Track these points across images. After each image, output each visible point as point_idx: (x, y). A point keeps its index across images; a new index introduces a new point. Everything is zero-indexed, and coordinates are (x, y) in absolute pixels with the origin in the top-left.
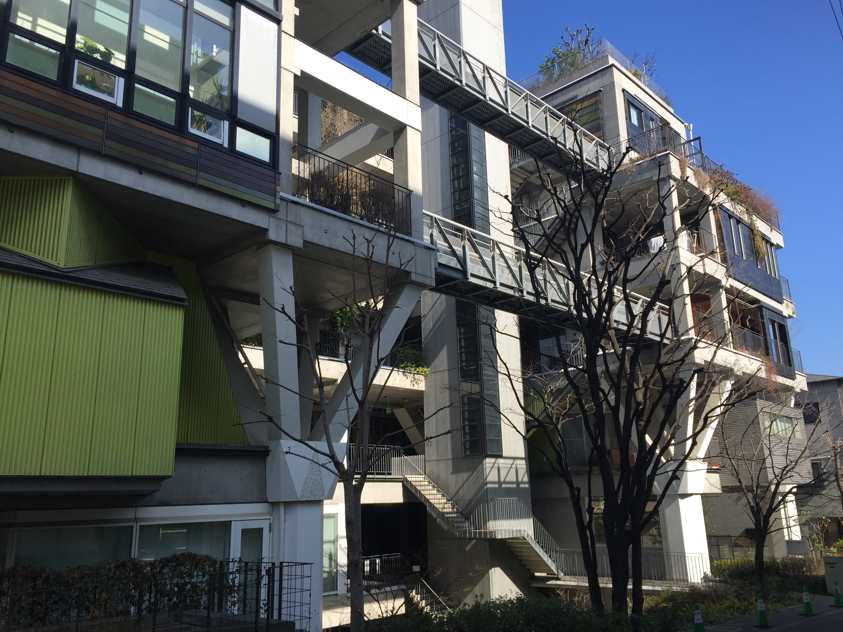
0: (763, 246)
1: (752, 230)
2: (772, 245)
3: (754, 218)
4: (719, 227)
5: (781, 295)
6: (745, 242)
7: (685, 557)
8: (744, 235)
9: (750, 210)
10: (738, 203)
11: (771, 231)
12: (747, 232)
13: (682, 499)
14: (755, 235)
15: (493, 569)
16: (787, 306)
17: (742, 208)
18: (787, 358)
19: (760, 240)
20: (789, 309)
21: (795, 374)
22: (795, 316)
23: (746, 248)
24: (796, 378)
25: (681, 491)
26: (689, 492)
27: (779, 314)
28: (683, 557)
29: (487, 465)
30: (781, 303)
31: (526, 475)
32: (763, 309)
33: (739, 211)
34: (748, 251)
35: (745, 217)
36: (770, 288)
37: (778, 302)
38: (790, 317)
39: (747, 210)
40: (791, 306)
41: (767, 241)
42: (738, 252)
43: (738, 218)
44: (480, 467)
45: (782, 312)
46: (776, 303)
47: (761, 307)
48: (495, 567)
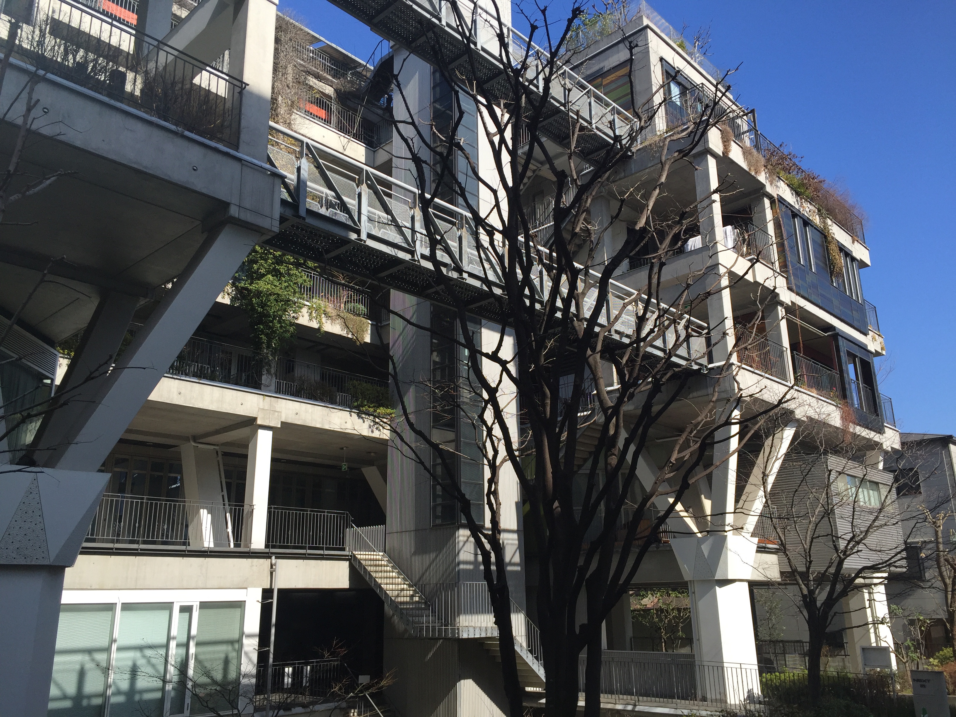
0: (841, 260)
1: (826, 237)
2: (853, 259)
3: (829, 222)
4: (778, 226)
5: (866, 324)
6: (815, 250)
7: (723, 668)
8: (813, 241)
9: (824, 211)
10: (806, 200)
11: (853, 242)
12: (819, 238)
13: (720, 587)
14: (829, 243)
15: (462, 681)
16: (874, 339)
17: (812, 207)
18: (872, 403)
19: (837, 250)
20: (875, 343)
21: (883, 426)
22: (884, 353)
23: (815, 257)
24: (884, 432)
25: (719, 576)
26: (730, 577)
27: (863, 347)
28: (720, 669)
29: (461, 538)
30: (865, 334)
31: (518, 554)
32: (840, 338)
33: (808, 210)
34: (820, 263)
35: (817, 220)
36: (850, 313)
37: (861, 332)
38: (877, 354)
39: (819, 210)
40: (879, 340)
41: (847, 254)
42: (805, 260)
43: (806, 219)
44: (451, 541)
45: (866, 346)
46: (858, 333)
47: (836, 335)
48: (465, 678)
